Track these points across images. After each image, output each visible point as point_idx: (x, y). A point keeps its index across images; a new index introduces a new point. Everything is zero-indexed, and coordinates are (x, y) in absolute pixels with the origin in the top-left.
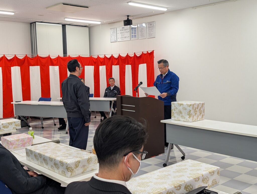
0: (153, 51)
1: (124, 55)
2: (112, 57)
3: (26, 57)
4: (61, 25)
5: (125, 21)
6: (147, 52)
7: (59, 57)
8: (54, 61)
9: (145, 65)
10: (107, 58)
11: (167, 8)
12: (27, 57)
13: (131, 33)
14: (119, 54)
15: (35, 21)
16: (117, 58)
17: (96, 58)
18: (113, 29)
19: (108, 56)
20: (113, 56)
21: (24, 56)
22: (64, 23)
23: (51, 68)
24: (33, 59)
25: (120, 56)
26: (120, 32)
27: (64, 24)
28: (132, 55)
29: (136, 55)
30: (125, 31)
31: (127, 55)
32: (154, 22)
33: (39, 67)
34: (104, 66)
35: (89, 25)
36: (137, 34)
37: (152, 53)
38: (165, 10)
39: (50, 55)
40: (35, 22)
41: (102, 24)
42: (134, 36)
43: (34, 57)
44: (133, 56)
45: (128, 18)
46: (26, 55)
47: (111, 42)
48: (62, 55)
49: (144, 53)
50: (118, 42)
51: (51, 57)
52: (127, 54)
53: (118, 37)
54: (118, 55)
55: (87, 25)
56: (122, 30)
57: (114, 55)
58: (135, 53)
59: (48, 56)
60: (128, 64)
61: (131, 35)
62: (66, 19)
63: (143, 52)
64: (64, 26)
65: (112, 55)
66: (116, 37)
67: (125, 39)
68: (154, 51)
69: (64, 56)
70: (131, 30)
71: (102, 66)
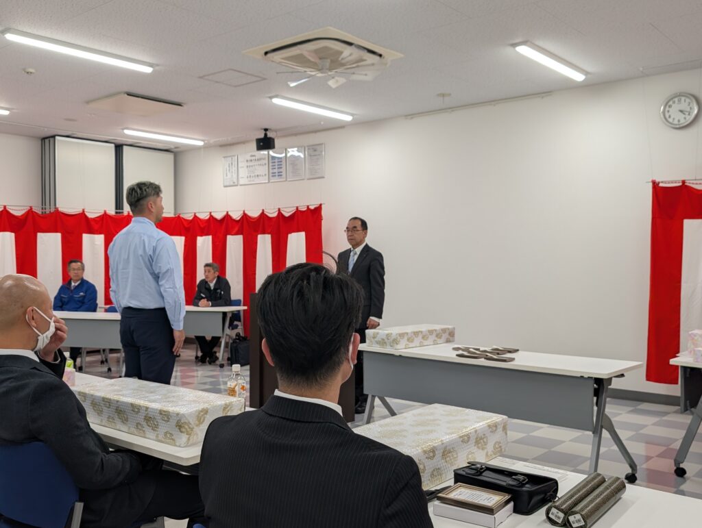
0: (321, 205)
1: (254, 213)
2: (227, 217)
3: (30, 212)
4: (113, 145)
5: (259, 141)
6: (308, 207)
7: (105, 216)
8: (92, 223)
9: (303, 234)
10: (216, 219)
11: (352, 115)
12: (32, 212)
13: (271, 167)
14: (244, 211)
15: (56, 133)
16: (238, 219)
17: (191, 218)
18: (230, 158)
19: (219, 216)
20: (230, 216)
21: (26, 211)
22: (120, 140)
23: (86, 238)
24: (44, 217)
25: (245, 216)
26: (245, 164)
27: (121, 143)
28: (272, 214)
29: (282, 214)
30: (257, 163)
31: (263, 215)
32: (322, 144)
33: (59, 236)
34: (207, 237)
35: (176, 148)
36: (283, 170)
37: (318, 210)
38: (348, 118)
39: (85, 210)
40: (54, 137)
41: (207, 147)
42: (277, 174)
43: (48, 212)
44: (275, 215)
45: (266, 135)
46: (31, 207)
47: (225, 186)
48: (112, 211)
49: (300, 209)
50: (241, 185)
51: (87, 214)
52: (261, 211)
53: (240, 176)
54: (242, 212)
55: (172, 147)
56: (251, 161)
57: (231, 214)
58: (279, 210)
59: (80, 211)
60: (264, 232)
61: (271, 171)
62: (127, 132)
63: (297, 208)
64: (119, 148)
65: (227, 212)
66: (235, 176)
67: (257, 181)
68: (323, 206)
69: (116, 213)
70: (270, 161)
71: (204, 237)
